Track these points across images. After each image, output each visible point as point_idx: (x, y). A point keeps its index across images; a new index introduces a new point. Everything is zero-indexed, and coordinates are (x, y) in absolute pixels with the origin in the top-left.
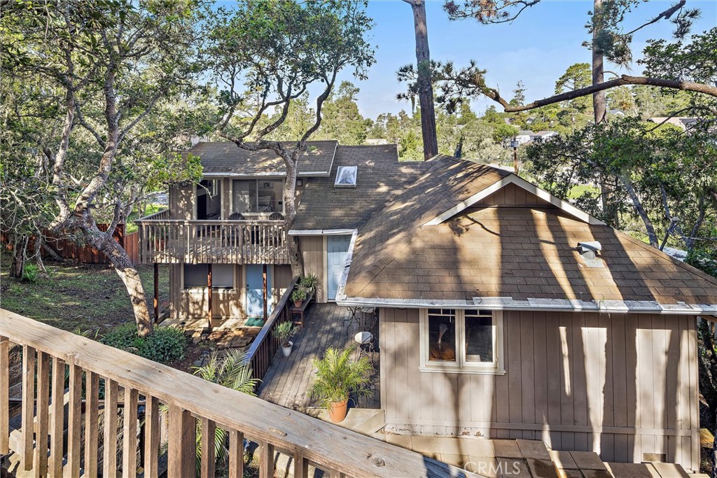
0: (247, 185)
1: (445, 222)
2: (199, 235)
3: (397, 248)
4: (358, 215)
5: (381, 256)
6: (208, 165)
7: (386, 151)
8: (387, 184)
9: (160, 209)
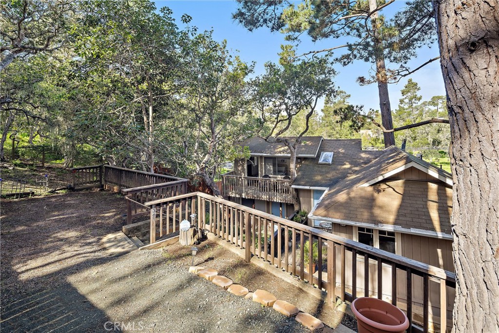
0: (272, 160)
1: (371, 185)
2: (248, 185)
3: (342, 197)
4: (330, 180)
5: (333, 200)
6: (252, 149)
7: (353, 143)
8: (350, 164)
9: (228, 171)
